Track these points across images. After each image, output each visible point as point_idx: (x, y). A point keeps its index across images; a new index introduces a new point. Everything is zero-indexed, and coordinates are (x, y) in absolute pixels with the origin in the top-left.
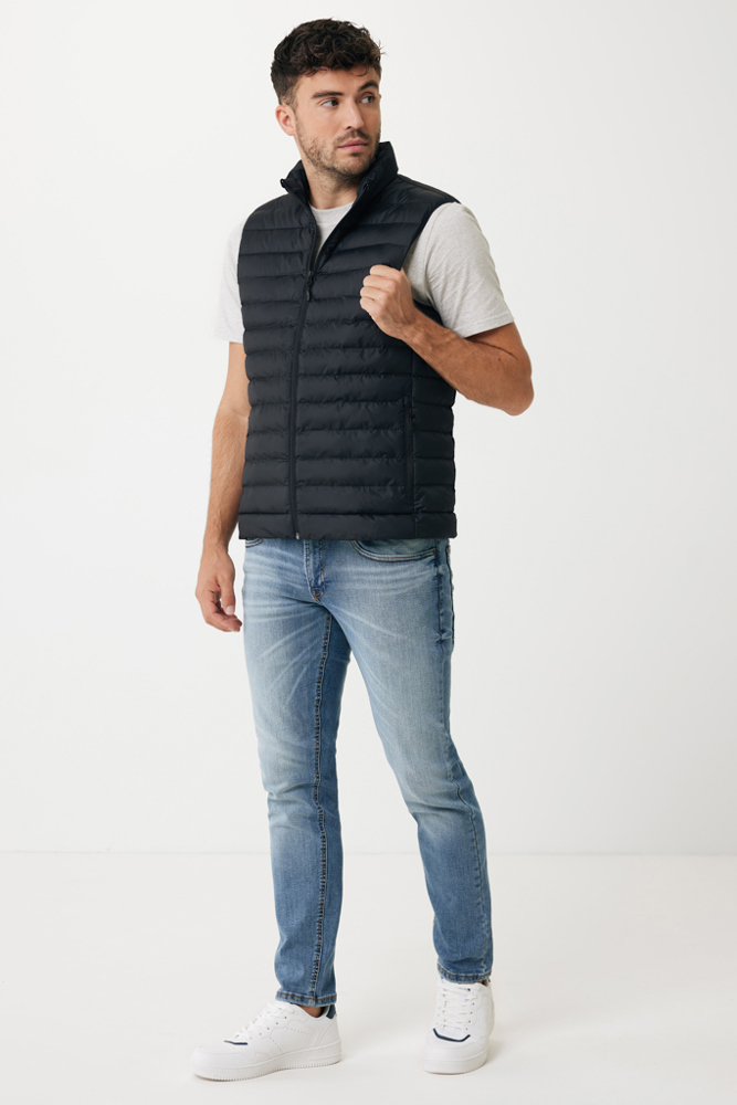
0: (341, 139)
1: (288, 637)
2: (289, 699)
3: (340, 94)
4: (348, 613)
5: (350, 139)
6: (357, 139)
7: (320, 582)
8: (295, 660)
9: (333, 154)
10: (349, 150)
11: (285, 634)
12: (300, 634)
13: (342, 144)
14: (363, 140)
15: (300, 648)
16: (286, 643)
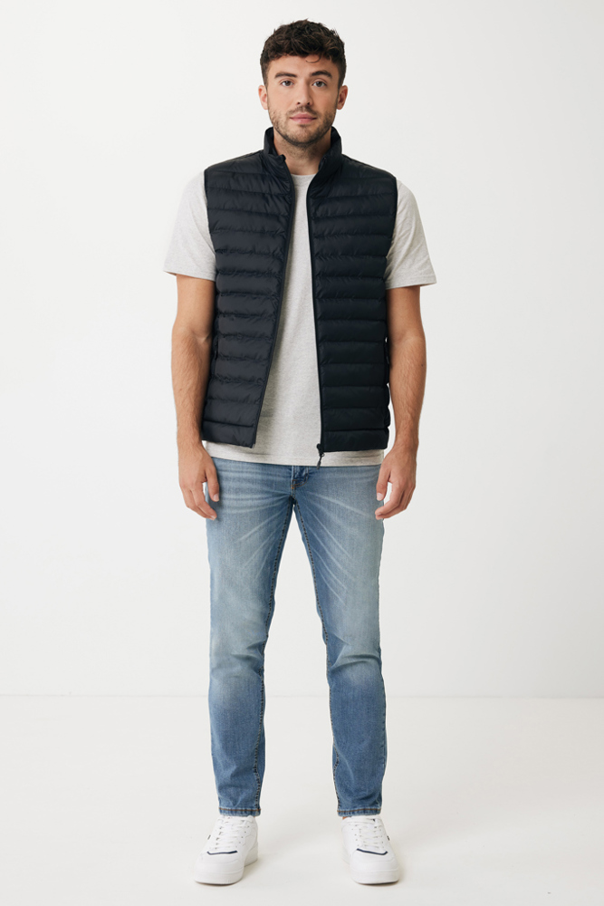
0: (292, 112)
1: (262, 524)
2: (258, 574)
3: (294, 76)
4: (326, 498)
5: (299, 113)
6: (306, 113)
7: (304, 473)
8: (265, 542)
9: (286, 123)
10: (298, 122)
11: (260, 521)
12: (271, 521)
13: (293, 115)
14: (310, 115)
15: (269, 531)
16: (260, 529)
